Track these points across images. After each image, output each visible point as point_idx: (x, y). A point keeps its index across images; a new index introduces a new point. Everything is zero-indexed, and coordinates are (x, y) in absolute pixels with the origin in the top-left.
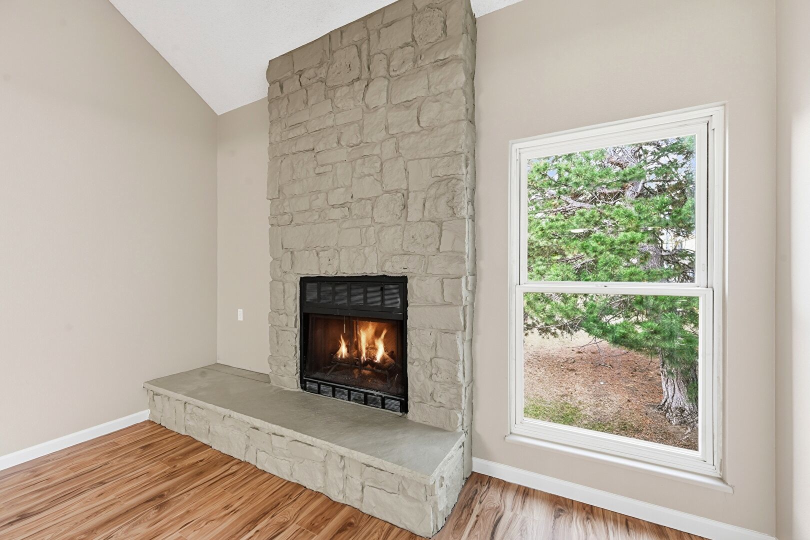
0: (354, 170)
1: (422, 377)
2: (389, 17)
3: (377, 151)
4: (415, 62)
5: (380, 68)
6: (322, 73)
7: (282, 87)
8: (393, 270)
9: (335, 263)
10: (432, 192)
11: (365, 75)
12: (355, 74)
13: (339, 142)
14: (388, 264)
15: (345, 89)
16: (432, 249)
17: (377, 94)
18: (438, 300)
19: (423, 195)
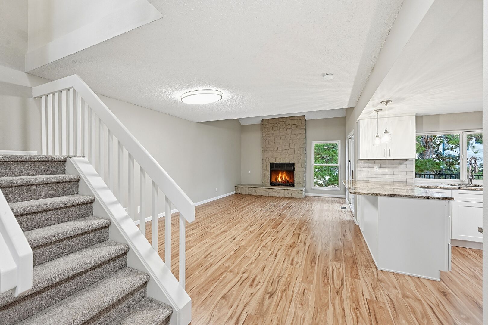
0: (283, 144)
1: (298, 180)
2: (291, 118)
3: (289, 141)
4: (296, 127)
5: (289, 127)
6: (276, 125)
7: (266, 125)
8: (292, 162)
9: (279, 161)
11: (286, 127)
12: (284, 127)
13: (280, 138)
14: (291, 161)
15: (282, 129)
16: (299, 159)
17: (289, 131)
18: (301, 167)
19: (298, 150)
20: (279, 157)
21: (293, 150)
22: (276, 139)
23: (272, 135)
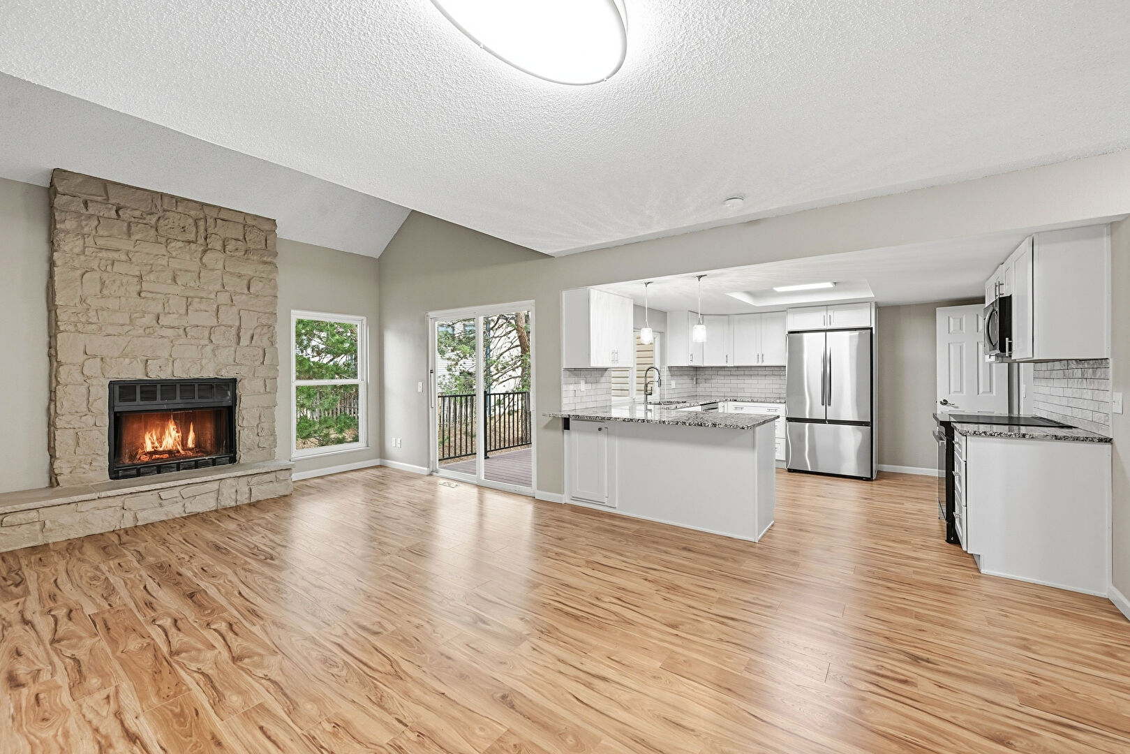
0: (188, 304)
2: (225, 215)
3: (212, 296)
4: (245, 252)
5: (215, 244)
6: (150, 220)
7: (86, 205)
8: (226, 374)
10: (258, 330)
11: (201, 241)
12: (192, 237)
13: (174, 280)
14: (222, 371)
15: (181, 244)
16: (258, 363)
17: (214, 259)
18: (262, 390)
19: (251, 332)
20: (165, 354)
21: (234, 331)
22: (152, 277)
23: (124, 257)
